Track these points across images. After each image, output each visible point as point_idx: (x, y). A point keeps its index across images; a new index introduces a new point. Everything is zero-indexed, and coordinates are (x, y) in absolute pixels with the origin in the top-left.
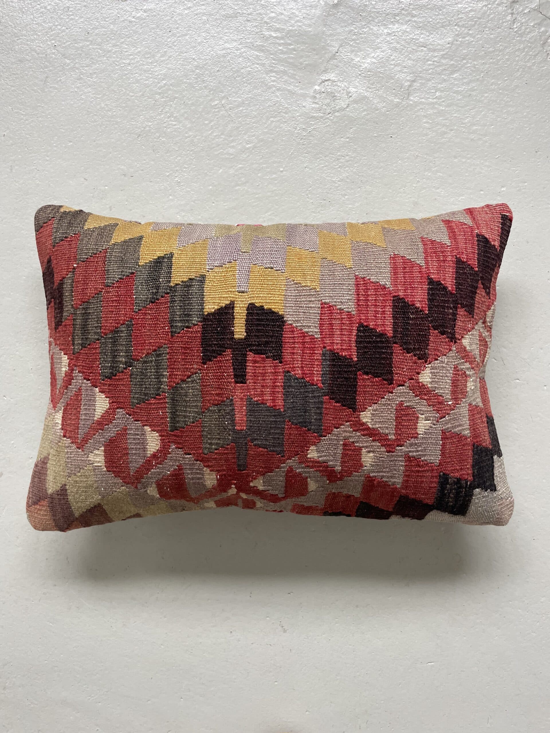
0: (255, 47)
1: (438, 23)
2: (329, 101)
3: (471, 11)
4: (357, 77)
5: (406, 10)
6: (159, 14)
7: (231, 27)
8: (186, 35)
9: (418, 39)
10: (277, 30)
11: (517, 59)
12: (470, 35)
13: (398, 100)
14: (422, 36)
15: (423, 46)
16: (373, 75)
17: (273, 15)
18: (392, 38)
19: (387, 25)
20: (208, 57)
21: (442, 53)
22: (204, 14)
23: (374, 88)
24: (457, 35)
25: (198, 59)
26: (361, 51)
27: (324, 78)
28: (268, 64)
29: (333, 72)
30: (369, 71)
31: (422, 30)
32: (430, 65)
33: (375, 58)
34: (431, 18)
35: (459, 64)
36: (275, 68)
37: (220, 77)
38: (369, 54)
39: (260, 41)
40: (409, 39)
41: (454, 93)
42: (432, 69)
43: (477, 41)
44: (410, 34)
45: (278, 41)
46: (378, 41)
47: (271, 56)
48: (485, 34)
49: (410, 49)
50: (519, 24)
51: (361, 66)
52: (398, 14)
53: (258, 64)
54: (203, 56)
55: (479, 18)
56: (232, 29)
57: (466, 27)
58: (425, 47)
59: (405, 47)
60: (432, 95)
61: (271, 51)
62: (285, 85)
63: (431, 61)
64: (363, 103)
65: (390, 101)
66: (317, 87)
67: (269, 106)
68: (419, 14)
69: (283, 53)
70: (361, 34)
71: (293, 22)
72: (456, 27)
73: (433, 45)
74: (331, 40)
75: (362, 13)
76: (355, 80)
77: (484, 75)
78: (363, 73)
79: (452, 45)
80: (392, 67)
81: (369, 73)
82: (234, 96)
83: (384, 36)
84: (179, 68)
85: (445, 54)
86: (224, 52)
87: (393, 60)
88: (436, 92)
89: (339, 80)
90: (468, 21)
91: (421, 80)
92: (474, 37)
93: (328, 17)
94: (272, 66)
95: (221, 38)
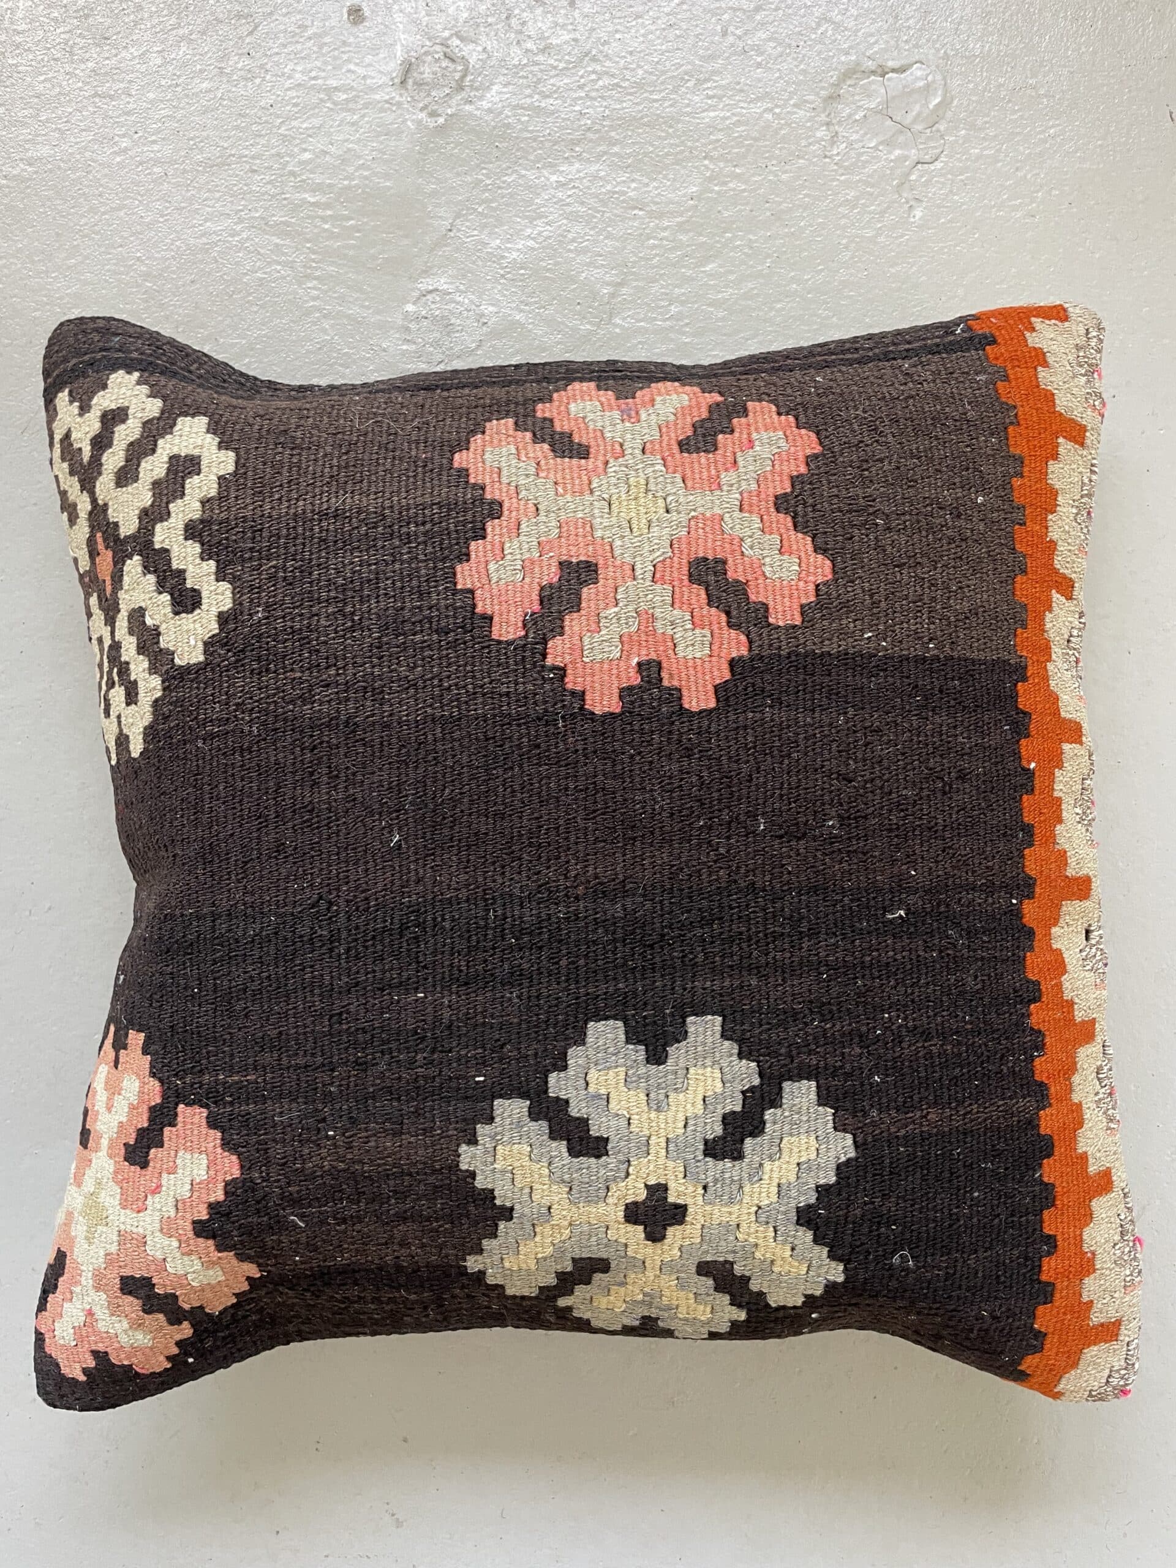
0: (271, 226)
1: (667, 154)
2: (438, 335)
3: (738, 123)
4: (497, 281)
5: (598, 131)
6: (59, 168)
7: (217, 186)
8: (119, 209)
9: (624, 193)
10: (316, 189)
11: (843, 222)
12: (738, 177)
13: (588, 327)
14: (633, 185)
15: (635, 208)
16: (530, 276)
17: (307, 156)
18: (569, 193)
19: (556, 165)
20: (169, 254)
21: (679, 219)
22: (157, 162)
23: (536, 303)
24: (710, 179)
25: (148, 258)
26: (502, 224)
27: (423, 287)
28: (302, 261)
29: (444, 272)
30: (522, 268)
31: (632, 171)
32: (654, 247)
33: (533, 239)
34: (653, 145)
35: (718, 242)
36: (316, 269)
37: (199, 294)
38: (521, 230)
39: (282, 213)
40: (605, 194)
41: (709, 305)
42: (657, 255)
43: (755, 190)
44: (608, 182)
45: (320, 212)
46: (538, 201)
47: (308, 245)
48: (771, 172)
49: (608, 215)
50: (844, 145)
51: (503, 257)
52: (579, 141)
53: (279, 263)
54: (158, 252)
55: (756, 139)
56: (218, 191)
57: (727, 161)
58: (641, 209)
59: (598, 212)
60: (661, 314)
61: (306, 233)
62: (340, 306)
63: (655, 238)
64: (512, 337)
65: (571, 329)
66: (410, 308)
67: (308, 351)
68: (625, 137)
69: (332, 236)
70: (500, 188)
71: (351, 169)
72: (706, 162)
73: (658, 203)
74: (438, 205)
75: (500, 142)
76: (493, 288)
77: (772, 262)
78: (509, 273)
79: (699, 200)
80: (572, 255)
81: (522, 271)
82: (228, 335)
83: (552, 191)
84: (106, 281)
85: (683, 223)
86: (204, 240)
87: (573, 240)
88: (670, 305)
89: (458, 290)
90: (732, 147)
91: (636, 280)
92: (746, 182)
93: (425, 155)
94: (310, 267)
95: (196, 211)
